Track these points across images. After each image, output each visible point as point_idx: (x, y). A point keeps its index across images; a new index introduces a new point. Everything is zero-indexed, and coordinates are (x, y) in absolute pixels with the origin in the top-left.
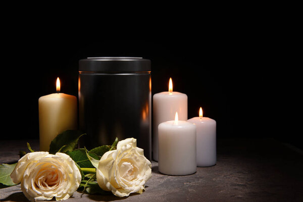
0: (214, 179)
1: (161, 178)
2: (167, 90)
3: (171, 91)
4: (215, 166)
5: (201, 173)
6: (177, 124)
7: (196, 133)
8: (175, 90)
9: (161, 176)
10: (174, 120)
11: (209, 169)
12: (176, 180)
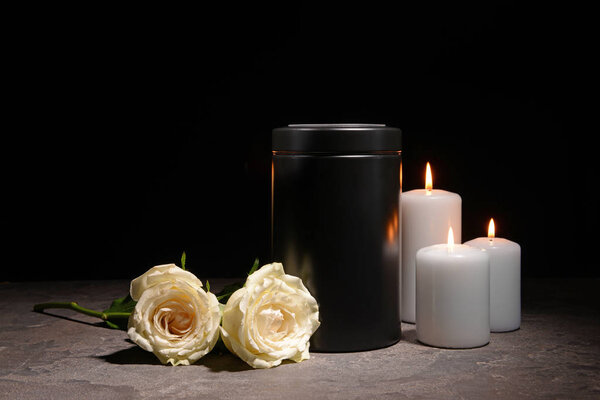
0: (531, 356)
1: (427, 352)
2: (422, 186)
3: (429, 188)
4: (520, 331)
5: (498, 344)
6: (452, 250)
7: (489, 267)
8: (436, 186)
9: (426, 348)
10: (446, 242)
11: (511, 335)
12: (458, 356)
